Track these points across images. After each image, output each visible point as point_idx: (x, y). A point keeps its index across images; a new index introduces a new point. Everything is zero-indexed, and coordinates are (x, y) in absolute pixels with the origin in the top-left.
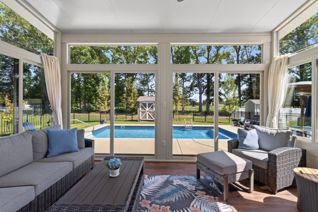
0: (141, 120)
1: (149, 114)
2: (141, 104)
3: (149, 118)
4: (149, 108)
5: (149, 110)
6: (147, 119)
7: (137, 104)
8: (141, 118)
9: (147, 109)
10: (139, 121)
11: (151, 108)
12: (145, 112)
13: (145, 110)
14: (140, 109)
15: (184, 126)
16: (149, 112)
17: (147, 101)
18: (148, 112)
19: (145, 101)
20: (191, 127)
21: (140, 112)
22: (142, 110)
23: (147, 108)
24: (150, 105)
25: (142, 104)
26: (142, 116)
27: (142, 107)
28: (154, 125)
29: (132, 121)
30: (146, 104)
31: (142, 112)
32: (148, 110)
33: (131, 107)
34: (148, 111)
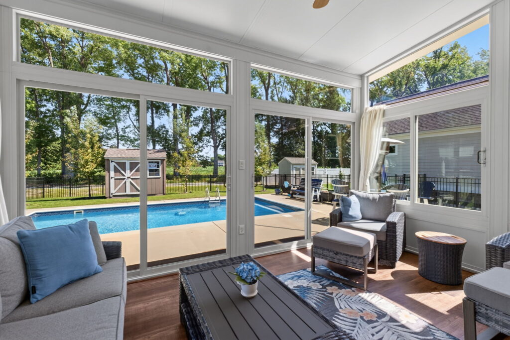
0: (114, 196)
1: (131, 183)
2: (112, 165)
3: (131, 191)
4: (131, 170)
5: (132, 175)
6: (128, 192)
7: (104, 164)
8: (113, 191)
9: (128, 173)
10: (110, 197)
11: (136, 171)
12: (124, 179)
13: (124, 175)
14: (112, 173)
15: (207, 199)
16: (132, 179)
17: (127, 159)
18: (130, 180)
19: (124, 158)
20: (218, 200)
21: (112, 181)
22: (115, 176)
23: (128, 171)
24: (133, 166)
25: (115, 163)
26: (115, 189)
27: (116, 170)
29: (90, 198)
30: (125, 163)
31: (115, 179)
32: (129, 176)
33: (87, 170)
34: (129, 178)
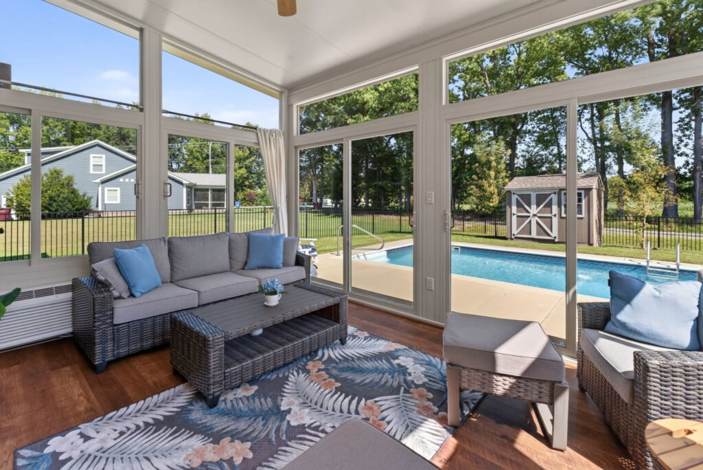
0: (517, 238)
1: (538, 223)
2: (514, 198)
3: (538, 234)
4: (538, 206)
5: (539, 212)
6: (534, 235)
7: (506, 197)
8: (515, 231)
9: (534, 210)
10: (512, 239)
11: (545, 206)
12: (528, 217)
13: (528, 212)
14: (514, 209)
15: (643, 263)
16: (539, 217)
17: (532, 190)
18: (537, 218)
19: (528, 189)
20: (675, 270)
21: (514, 218)
22: (518, 212)
23: (534, 207)
24: (540, 199)
25: (518, 195)
26: (517, 229)
27: (519, 205)
28: (563, 255)
29: (496, 237)
30: (530, 195)
31: (518, 217)
32: (535, 213)
33: (491, 204)
34: (535, 215)
